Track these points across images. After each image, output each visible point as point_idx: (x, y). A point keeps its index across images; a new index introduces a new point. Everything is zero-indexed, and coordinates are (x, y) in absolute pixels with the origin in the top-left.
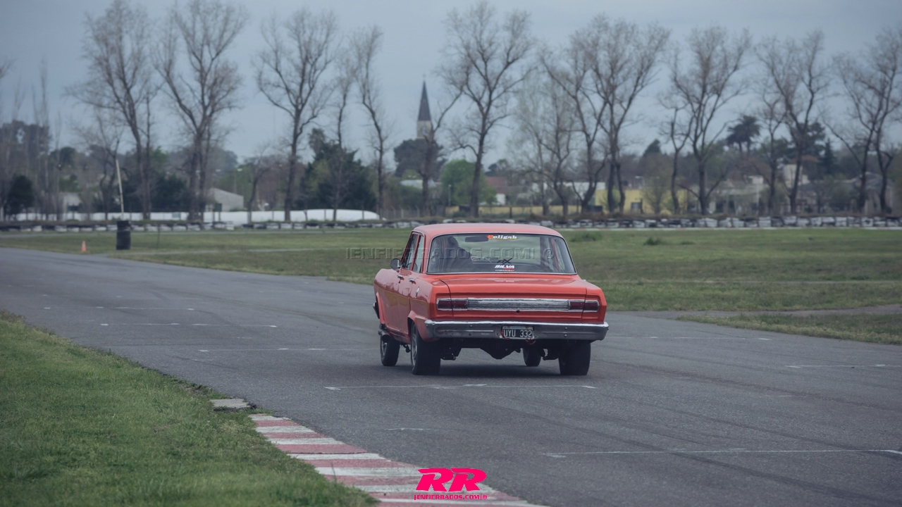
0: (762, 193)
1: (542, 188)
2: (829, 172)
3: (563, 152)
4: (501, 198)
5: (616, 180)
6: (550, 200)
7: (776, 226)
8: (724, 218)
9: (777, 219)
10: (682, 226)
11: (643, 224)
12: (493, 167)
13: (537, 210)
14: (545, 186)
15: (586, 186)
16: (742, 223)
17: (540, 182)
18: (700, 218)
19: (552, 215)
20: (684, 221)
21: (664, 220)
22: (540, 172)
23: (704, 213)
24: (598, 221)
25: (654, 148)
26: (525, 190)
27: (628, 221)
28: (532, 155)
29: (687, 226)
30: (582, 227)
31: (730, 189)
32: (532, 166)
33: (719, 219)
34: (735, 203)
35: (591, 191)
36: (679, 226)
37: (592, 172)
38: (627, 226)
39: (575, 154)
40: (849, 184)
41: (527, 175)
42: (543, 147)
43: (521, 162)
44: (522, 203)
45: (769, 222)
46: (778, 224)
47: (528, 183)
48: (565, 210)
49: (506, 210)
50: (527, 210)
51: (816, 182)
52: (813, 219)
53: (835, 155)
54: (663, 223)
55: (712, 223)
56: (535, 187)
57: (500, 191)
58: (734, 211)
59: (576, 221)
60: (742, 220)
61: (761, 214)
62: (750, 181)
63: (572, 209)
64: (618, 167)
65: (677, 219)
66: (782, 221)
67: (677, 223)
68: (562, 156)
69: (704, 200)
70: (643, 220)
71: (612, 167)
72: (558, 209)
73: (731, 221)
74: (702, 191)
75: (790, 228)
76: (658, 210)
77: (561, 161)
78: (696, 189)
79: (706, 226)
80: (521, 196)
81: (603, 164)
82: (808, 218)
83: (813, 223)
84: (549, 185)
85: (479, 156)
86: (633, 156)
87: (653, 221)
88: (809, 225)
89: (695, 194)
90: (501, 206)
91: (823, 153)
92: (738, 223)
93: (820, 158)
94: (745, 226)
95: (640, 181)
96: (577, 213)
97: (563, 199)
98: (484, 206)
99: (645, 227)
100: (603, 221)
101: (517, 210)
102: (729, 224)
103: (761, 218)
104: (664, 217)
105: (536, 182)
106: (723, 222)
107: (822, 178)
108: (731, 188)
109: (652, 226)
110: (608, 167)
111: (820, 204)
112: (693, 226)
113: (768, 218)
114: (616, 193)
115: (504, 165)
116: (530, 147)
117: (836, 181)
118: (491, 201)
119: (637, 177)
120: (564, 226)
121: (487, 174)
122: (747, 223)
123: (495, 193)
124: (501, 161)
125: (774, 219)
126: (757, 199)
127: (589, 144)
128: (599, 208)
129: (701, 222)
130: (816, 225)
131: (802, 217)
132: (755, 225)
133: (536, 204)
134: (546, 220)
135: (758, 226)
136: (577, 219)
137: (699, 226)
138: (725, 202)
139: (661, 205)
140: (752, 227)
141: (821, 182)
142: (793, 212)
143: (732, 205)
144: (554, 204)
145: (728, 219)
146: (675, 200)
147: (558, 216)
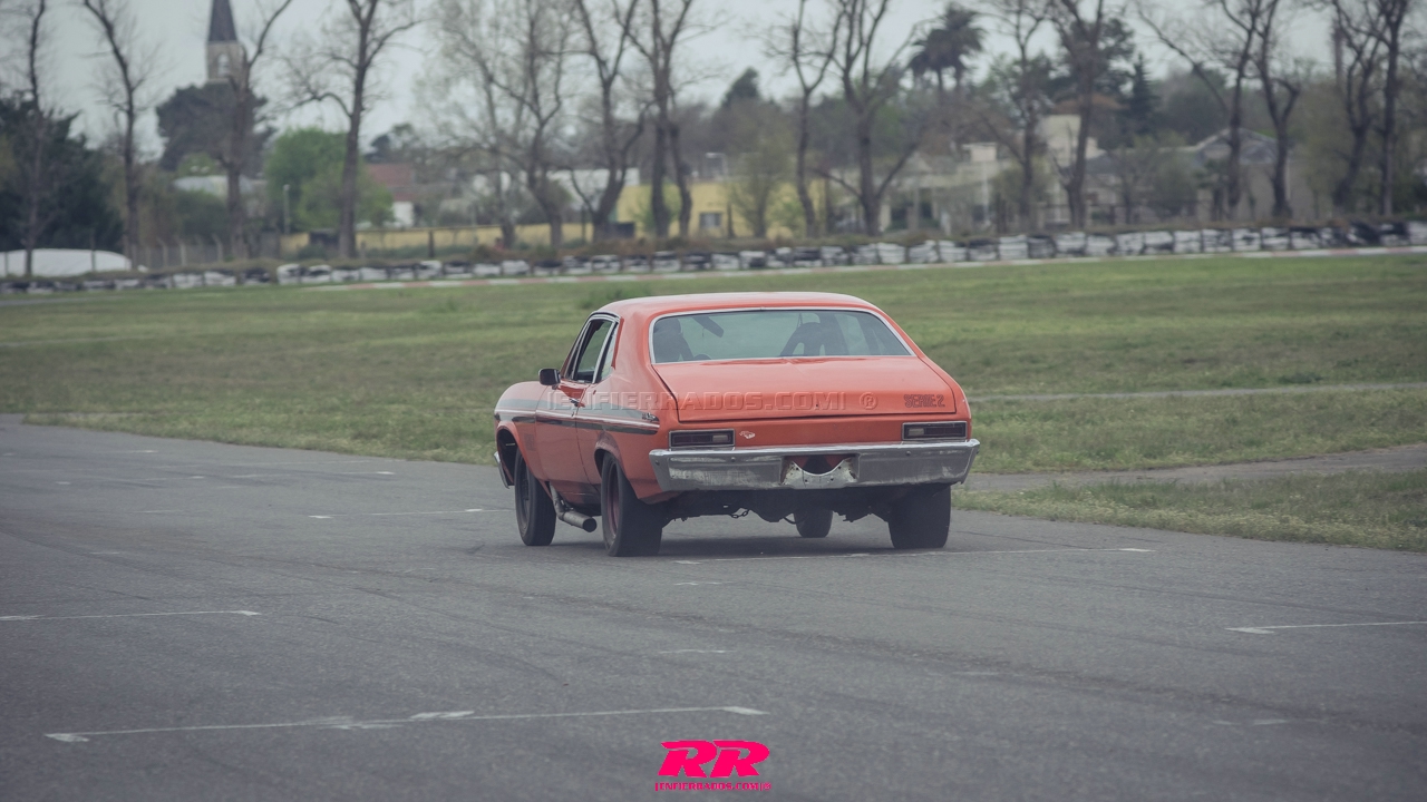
0: (994, 182)
1: (498, 185)
2: (1143, 131)
3: (547, 104)
4: (403, 212)
5: (670, 163)
6: (516, 213)
7: (1040, 257)
8: (918, 241)
9: (1042, 239)
10: (824, 264)
11: (735, 262)
12: (381, 141)
13: (489, 236)
14: (505, 179)
15: (601, 177)
16: (961, 251)
17: (492, 172)
18: (866, 244)
19: (524, 247)
20: (828, 253)
21: (784, 251)
22: (494, 151)
23: (872, 231)
24: (633, 257)
25: (745, 88)
26: (456, 193)
27: (698, 255)
28: (473, 113)
29: (836, 262)
30: (595, 272)
31: (923, 175)
32: (473, 135)
33: (909, 244)
34: (935, 206)
35: (614, 190)
36: (818, 263)
37: (612, 146)
38: (700, 266)
39: (570, 108)
40: (1193, 154)
41: (460, 159)
42: (495, 90)
43: (445, 128)
44: (452, 221)
45: (1024, 247)
46: (1045, 251)
47: (464, 176)
48: (556, 234)
49: (419, 238)
50: (464, 237)
51: (1118, 152)
52: (1123, 238)
53: (1155, 92)
54: (780, 258)
55: (891, 253)
56: (480, 183)
57: (403, 197)
58: (937, 225)
59: (582, 260)
60: (961, 245)
61: (1003, 230)
62: (965, 156)
63: (571, 231)
64: (675, 132)
65: (813, 248)
66: (1054, 245)
67: (814, 256)
68: (545, 113)
69: (868, 201)
70: (734, 252)
71: (660, 133)
72: (537, 233)
73: (936, 248)
74: (865, 181)
75: (1073, 260)
76: (760, 229)
77: (543, 123)
78: (852, 177)
79: (879, 261)
80: (450, 205)
81: (640, 126)
82: (1111, 236)
83: (1124, 247)
84: (513, 178)
85: (355, 119)
86: (701, 107)
87: (759, 254)
88: (1112, 251)
89: (850, 190)
90: (403, 230)
91: (1128, 87)
92: (949, 250)
93: (1122, 99)
94: (968, 258)
95: (716, 163)
96: (581, 242)
97: (549, 208)
98: (366, 232)
99: (741, 269)
100: (643, 256)
101: (443, 238)
102: (933, 256)
103: (1003, 240)
104: (780, 242)
105: (481, 172)
106: (915, 251)
107: (1130, 145)
108: (923, 173)
109: (758, 264)
110: (650, 136)
111: (1128, 202)
112: (850, 262)
113: (1022, 237)
114: (671, 192)
115: (406, 137)
116: (467, 93)
117: (1162, 150)
118: (382, 219)
119: (711, 155)
120: (556, 271)
121: (369, 157)
122: (974, 252)
123: (390, 200)
124: (399, 129)
125: (1034, 241)
126: (985, 196)
127: (606, 84)
128: (628, 228)
129: (867, 252)
130: (1130, 252)
131: (1098, 235)
132: (992, 256)
133: (484, 221)
134: (514, 258)
135: (998, 258)
136: (584, 254)
137: (863, 262)
138: (911, 204)
139: (768, 216)
140: (982, 260)
141: (1129, 151)
142: (1077, 223)
143: (926, 211)
144: (528, 220)
145: (930, 243)
146: (806, 202)
147: (540, 248)
